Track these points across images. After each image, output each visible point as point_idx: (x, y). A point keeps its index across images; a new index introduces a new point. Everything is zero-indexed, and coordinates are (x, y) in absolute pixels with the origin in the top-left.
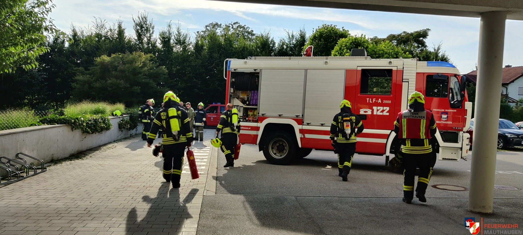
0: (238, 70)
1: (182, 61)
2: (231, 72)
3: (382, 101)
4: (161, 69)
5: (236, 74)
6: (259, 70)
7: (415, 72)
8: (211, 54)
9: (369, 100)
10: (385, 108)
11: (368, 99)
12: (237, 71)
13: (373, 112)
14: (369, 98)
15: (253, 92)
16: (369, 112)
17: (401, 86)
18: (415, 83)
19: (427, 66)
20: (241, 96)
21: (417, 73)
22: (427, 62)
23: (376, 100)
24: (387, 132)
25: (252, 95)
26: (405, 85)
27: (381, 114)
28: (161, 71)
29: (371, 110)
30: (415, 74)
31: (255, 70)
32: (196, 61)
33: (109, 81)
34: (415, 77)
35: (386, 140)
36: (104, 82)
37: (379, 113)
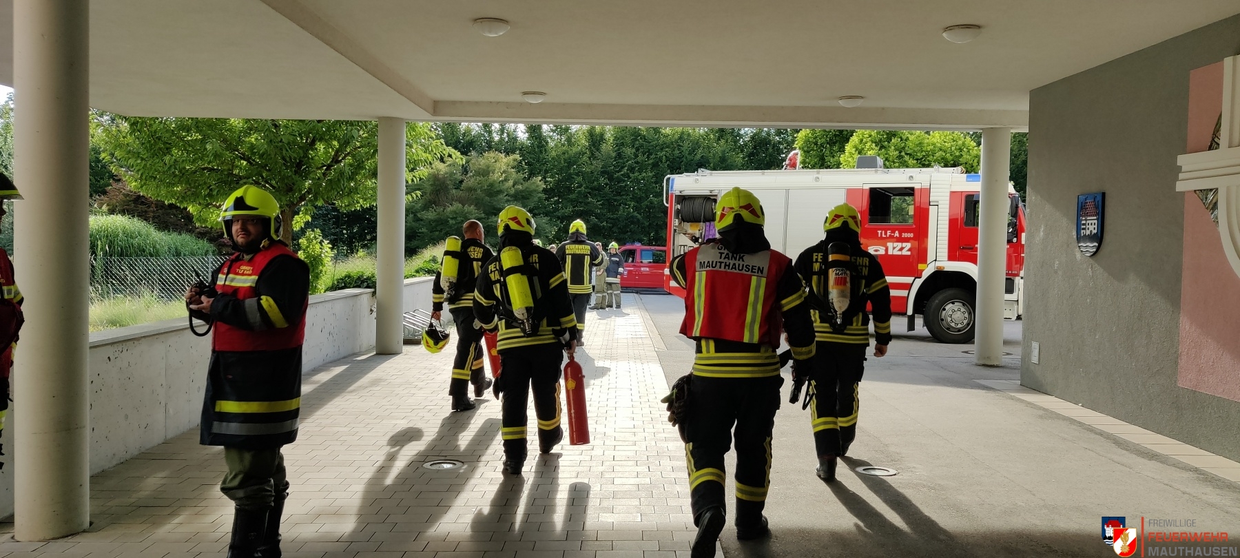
0: (686, 192)
1: (566, 164)
2: (676, 196)
3: (900, 234)
4: (534, 183)
5: (682, 199)
6: (717, 191)
7: (948, 191)
8: (619, 150)
9: (881, 233)
10: (904, 245)
11: (879, 232)
12: (684, 193)
13: (887, 250)
14: (882, 229)
15: (708, 223)
16: (882, 251)
17: (927, 210)
18: (948, 206)
19: (967, 181)
20: (690, 231)
21: (951, 192)
22: (967, 176)
23: (892, 233)
24: (908, 280)
25: (708, 228)
26: (932, 210)
27: (899, 253)
28: (533, 187)
29: (884, 248)
30: (948, 194)
31: (711, 191)
32: (592, 164)
33: (450, 209)
34: (948, 198)
35: (907, 291)
36: (442, 209)
37: (896, 252)
